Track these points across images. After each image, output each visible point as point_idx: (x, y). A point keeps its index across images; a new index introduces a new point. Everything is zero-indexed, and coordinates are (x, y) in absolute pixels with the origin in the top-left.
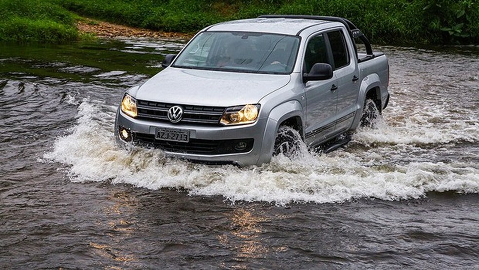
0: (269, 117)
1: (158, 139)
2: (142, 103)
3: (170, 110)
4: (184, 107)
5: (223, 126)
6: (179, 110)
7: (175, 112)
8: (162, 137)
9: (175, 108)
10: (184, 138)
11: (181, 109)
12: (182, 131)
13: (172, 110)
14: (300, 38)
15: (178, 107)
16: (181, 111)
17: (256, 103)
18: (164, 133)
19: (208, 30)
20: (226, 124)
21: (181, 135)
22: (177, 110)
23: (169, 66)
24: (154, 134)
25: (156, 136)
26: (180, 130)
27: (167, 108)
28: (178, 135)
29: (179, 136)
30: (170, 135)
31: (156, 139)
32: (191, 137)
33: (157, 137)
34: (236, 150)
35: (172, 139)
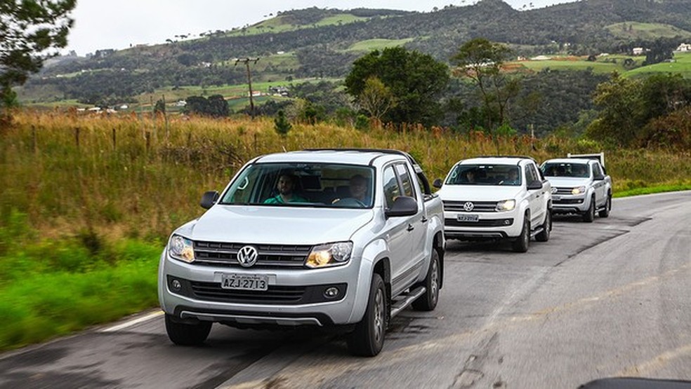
0: (363, 256)
1: (226, 287)
2: (199, 244)
3: (240, 251)
4: (258, 246)
5: (309, 268)
6: (252, 251)
7: (247, 253)
8: (230, 286)
9: (248, 249)
10: (260, 285)
11: (254, 249)
12: (257, 276)
13: (243, 251)
14: (375, 168)
15: (251, 248)
16: (255, 252)
17: (347, 239)
18: (234, 280)
19: (257, 162)
20: (313, 267)
21: (257, 282)
22: (250, 251)
23: (216, 204)
24: (220, 281)
25: (223, 284)
26: (255, 275)
27: (236, 249)
28: (253, 281)
29: (255, 283)
30: (241, 281)
31: (223, 287)
32: (270, 284)
33: (225, 286)
34: (325, 298)
35: (244, 286)
